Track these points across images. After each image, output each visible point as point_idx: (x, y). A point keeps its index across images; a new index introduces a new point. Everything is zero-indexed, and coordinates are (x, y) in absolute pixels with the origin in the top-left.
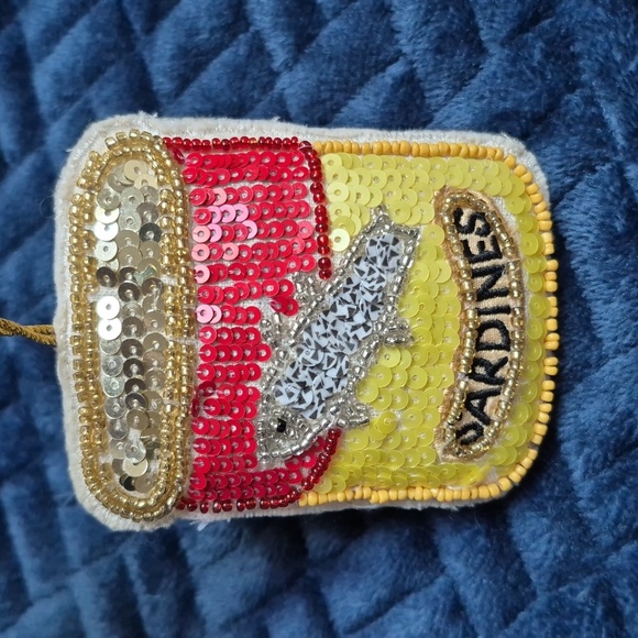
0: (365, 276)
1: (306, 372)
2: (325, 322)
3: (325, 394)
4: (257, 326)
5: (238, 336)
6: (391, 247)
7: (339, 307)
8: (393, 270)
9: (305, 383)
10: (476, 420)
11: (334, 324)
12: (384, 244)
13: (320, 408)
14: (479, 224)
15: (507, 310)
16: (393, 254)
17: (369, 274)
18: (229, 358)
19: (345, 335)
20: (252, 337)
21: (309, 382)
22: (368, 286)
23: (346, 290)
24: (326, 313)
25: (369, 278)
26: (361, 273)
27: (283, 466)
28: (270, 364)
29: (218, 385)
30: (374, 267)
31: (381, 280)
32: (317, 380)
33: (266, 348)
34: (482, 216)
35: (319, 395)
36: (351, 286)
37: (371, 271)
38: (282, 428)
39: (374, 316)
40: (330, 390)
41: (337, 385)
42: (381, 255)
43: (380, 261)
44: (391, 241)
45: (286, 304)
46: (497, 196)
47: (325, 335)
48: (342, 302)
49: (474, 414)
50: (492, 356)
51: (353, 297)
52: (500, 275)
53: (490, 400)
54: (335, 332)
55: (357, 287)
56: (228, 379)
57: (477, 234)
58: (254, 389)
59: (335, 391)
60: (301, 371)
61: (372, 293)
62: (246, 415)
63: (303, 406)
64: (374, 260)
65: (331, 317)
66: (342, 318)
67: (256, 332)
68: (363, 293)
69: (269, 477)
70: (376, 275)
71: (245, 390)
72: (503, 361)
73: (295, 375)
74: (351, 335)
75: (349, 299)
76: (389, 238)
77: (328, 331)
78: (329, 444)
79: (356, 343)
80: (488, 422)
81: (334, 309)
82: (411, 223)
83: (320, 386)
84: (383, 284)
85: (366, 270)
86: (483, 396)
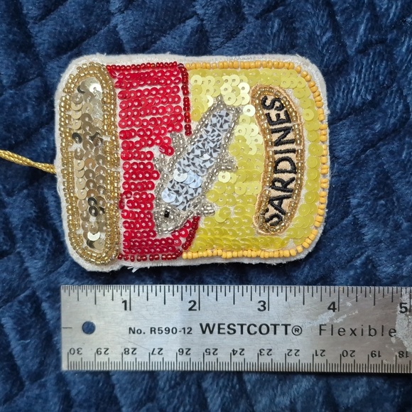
0: (210, 133)
1: (179, 186)
2: (188, 158)
3: (189, 197)
4: (152, 161)
5: (142, 166)
6: (225, 118)
7: (196, 150)
8: (226, 130)
9: (178, 191)
10: (277, 212)
11: (193, 159)
12: (220, 116)
13: (187, 205)
14: (277, 104)
15: (294, 151)
16: (226, 121)
17: (212, 132)
18: (138, 178)
19: (199, 165)
20: (149, 167)
21: (181, 191)
22: (211, 138)
23: (199, 141)
24: (189, 154)
25: (212, 135)
26: (208, 132)
27: (171, 237)
28: (159, 181)
29: (133, 193)
30: (215, 129)
31: (219, 135)
32: (185, 189)
33: (156, 172)
34: (279, 100)
35: (186, 198)
36: (202, 139)
37: (214, 131)
38: (167, 215)
39: (215, 155)
40: (192, 195)
41: (196, 192)
42: (219, 122)
43: (218, 125)
44: (224, 114)
45: (167, 149)
46: (288, 88)
47: (189, 166)
48: (198, 147)
49: (276, 209)
50: (286, 177)
51: (204, 145)
52: (289, 132)
53: (285, 201)
54: (194, 164)
55: (206, 140)
56: (138, 189)
57: (275, 109)
58: (152, 195)
59: (194, 195)
60: (176, 185)
61: (214, 142)
62: (148, 208)
63: (178, 204)
64: (215, 125)
65: (191, 156)
66: (198, 156)
67: (151, 164)
68: (208, 143)
69: (163, 242)
70: (216, 133)
71: (147, 195)
72: (292, 180)
73: (173, 187)
74: (202, 165)
75: (201, 146)
76: (223, 113)
77: (190, 163)
78: (194, 224)
79: (206, 170)
80: (284, 213)
81: (193, 151)
82: (236, 105)
83: (187, 193)
84: (220, 138)
85: (211, 130)
86: (281, 199)
